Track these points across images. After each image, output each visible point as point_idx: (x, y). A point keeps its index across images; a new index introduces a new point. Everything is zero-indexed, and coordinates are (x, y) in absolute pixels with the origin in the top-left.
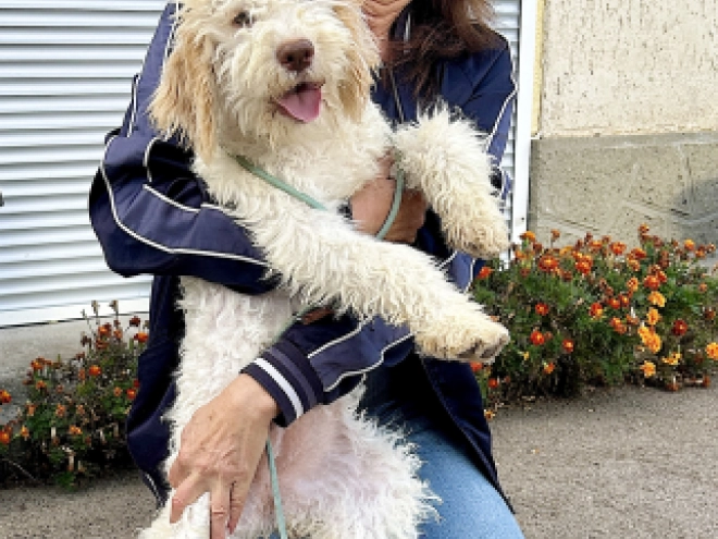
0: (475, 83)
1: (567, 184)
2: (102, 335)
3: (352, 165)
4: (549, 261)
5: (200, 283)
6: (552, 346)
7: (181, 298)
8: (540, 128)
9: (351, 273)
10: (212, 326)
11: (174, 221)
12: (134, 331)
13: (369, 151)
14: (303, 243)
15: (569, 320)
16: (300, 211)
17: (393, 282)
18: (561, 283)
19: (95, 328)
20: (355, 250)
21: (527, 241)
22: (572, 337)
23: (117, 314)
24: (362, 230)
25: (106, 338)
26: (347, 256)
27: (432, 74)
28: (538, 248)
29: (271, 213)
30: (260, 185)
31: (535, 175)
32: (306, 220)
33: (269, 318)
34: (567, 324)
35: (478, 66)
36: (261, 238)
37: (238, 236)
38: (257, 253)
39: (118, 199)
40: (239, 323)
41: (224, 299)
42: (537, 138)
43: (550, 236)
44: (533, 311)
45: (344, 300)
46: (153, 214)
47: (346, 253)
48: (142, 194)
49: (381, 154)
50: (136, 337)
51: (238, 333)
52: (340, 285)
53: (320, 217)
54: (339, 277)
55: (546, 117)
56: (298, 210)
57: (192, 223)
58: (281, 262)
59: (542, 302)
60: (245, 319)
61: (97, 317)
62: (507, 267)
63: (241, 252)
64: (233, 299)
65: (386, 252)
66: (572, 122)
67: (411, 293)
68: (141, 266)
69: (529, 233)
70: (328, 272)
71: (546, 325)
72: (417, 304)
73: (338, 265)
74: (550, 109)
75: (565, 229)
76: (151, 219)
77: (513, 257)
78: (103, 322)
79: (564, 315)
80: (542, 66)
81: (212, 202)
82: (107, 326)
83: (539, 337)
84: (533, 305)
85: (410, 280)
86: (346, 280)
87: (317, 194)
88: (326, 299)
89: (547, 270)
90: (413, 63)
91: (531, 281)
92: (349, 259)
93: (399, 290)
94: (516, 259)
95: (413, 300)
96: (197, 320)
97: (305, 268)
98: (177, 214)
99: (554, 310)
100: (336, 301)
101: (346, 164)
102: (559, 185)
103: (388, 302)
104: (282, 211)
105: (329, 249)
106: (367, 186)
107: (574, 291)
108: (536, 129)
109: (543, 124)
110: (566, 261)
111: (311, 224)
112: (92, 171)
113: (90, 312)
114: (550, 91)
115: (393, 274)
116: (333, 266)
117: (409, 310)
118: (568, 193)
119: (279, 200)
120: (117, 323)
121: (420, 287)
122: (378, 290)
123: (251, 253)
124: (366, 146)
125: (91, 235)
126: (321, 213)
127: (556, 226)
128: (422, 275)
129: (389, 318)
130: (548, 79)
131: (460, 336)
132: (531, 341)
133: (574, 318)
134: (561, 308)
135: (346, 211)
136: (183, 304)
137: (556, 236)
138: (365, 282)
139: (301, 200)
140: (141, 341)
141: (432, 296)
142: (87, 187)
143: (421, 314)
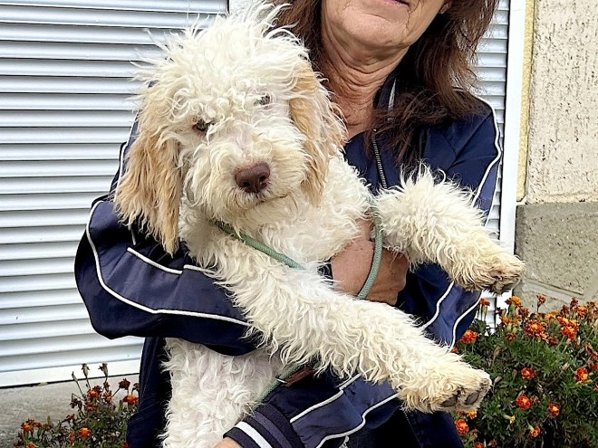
0: (458, 150)
1: (552, 249)
2: (92, 397)
3: (331, 226)
4: (535, 326)
5: (184, 345)
6: (537, 409)
7: (168, 360)
8: (526, 193)
9: (330, 331)
10: (196, 388)
11: (158, 282)
12: (123, 393)
13: (347, 212)
14: (283, 303)
15: (554, 385)
16: (280, 270)
17: (371, 339)
18: (547, 347)
19: (85, 390)
20: (334, 308)
21: (513, 305)
22: (558, 400)
23: (106, 376)
24: (342, 290)
25: (95, 400)
26: (325, 315)
27: (415, 141)
28: (523, 313)
29: (251, 274)
30: (240, 246)
31: (521, 241)
32: (285, 278)
33: (251, 379)
34: (553, 388)
35: (460, 132)
36: (242, 298)
37: (220, 297)
38: (238, 313)
39: (103, 263)
40: (223, 384)
41: (207, 360)
42: (523, 203)
43: (536, 300)
44: (519, 375)
45: (323, 359)
46: (136, 277)
47: (325, 312)
48: (127, 256)
49: (360, 215)
50: (125, 399)
51: (221, 394)
52: (320, 343)
53: (300, 277)
54: (318, 335)
55: (531, 182)
56: (277, 270)
57: (175, 284)
58: (261, 321)
59: (528, 366)
60: (228, 381)
61: (86, 379)
62: (493, 331)
63: (223, 312)
64: (216, 359)
65: (364, 310)
66: (557, 188)
67: (389, 350)
68: (126, 328)
69: (515, 298)
70: (307, 331)
71: (531, 389)
72: (396, 360)
73: (318, 324)
74: (536, 175)
75: (550, 293)
76: (135, 280)
77: (499, 321)
78: (93, 384)
79: (550, 379)
80: (527, 133)
81: (194, 264)
82: (97, 389)
83: (525, 401)
84: (519, 369)
85: (388, 337)
86: (325, 338)
87: (296, 253)
88: (307, 357)
89: (533, 335)
90: (396, 131)
91: (516, 345)
92: (328, 317)
93: (378, 347)
94: (502, 324)
95: (392, 357)
96: (181, 382)
97: (284, 327)
98: (160, 275)
99: (540, 374)
100: (316, 360)
101: (324, 226)
102: (543, 250)
103: (366, 359)
104: (262, 271)
105: (308, 308)
106: (348, 246)
107: (560, 356)
108: (521, 195)
109: (529, 190)
110: (553, 326)
111: (290, 283)
112: (78, 236)
113: (80, 375)
114: (536, 157)
115: (371, 331)
116: (313, 324)
117: (389, 366)
118: (553, 258)
119: (258, 260)
120: (106, 385)
121: (398, 343)
122: (356, 348)
123: (232, 313)
124: (344, 207)
125: (77, 298)
126: (300, 272)
127: (541, 291)
128: (399, 332)
129: (368, 375)
130: (533, 146)
131: (441, 385)
132: (517, 405)
133: (560, 381)
134: (546, 372)
135: (326, 271)
136: (169, 366)
137: (541, 301)
138: (344, 340)
139: (280, 260)
140: (130, 403)
141: (410, 351)
142: (73, 251)
143: (401, 368)
